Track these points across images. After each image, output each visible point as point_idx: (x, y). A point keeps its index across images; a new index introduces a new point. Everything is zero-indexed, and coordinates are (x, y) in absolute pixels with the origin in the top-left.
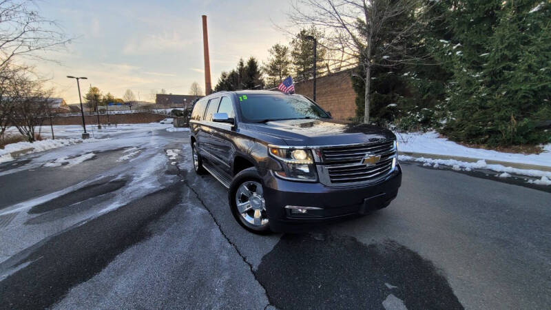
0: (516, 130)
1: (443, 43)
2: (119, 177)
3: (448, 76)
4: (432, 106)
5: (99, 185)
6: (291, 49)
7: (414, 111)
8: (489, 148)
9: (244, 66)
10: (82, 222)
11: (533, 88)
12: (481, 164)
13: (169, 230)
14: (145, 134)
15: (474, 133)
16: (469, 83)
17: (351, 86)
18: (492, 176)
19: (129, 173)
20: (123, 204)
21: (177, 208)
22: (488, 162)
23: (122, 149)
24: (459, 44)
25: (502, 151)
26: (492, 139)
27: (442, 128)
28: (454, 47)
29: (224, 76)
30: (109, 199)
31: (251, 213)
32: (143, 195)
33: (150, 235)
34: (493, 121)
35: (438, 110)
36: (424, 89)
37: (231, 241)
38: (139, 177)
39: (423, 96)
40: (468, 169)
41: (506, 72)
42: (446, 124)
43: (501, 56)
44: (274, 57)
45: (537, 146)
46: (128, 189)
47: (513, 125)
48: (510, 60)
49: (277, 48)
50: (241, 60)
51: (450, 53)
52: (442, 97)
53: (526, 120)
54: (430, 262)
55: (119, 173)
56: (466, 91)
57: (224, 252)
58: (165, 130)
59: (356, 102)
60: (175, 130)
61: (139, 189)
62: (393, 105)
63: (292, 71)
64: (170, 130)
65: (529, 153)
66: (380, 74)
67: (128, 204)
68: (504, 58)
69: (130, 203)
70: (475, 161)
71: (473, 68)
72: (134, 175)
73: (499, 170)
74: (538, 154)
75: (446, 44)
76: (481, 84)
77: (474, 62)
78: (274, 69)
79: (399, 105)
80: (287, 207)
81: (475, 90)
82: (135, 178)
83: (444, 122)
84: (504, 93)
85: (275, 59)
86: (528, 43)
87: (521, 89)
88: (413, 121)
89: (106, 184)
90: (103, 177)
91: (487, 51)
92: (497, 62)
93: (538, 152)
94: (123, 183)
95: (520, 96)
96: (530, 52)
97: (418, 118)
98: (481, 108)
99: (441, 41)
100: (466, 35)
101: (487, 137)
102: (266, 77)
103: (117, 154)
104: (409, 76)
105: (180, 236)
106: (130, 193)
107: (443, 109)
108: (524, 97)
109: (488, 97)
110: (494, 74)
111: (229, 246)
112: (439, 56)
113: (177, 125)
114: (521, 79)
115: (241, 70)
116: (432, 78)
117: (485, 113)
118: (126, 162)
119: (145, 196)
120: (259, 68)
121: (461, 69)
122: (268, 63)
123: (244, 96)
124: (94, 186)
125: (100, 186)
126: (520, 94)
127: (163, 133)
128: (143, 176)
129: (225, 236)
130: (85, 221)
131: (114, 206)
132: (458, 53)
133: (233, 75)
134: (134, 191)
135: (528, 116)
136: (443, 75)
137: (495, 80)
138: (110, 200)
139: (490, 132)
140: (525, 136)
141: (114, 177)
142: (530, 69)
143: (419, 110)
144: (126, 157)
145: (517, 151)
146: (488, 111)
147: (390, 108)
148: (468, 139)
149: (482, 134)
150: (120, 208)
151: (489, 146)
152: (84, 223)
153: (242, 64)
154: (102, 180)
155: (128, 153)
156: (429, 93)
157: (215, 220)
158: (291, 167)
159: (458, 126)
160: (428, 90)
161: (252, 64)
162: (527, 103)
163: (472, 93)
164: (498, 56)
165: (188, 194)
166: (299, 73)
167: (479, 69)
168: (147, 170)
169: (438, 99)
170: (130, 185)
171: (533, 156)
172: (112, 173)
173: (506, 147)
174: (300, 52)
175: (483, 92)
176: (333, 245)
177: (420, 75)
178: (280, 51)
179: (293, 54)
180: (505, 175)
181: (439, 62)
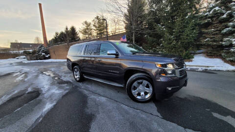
0: (185, 55)
2: (30, 90)
4: (155, 47)
6: (93, 23)
7: (150, 49)
9: (69, 30)
10: (39, 118)
11: (188, 41)
13: (101, 111)
14: (8, 65)
19: (34, 87)
20: (54, 104)
21: (90, 99)
28: (163, 27)
29: (57, 34)
31: (139, 94)
34: (178, 52)
35: (158, 49)
37: (136, 108)
45: (191, 59)
46: (46, 95)
47: (185, 53)
49: (86, 23)
50: (66, 27)
51: (162, 29)
52: (159, 44)
53: (187, 51)
55: (27, 88)
56: (169, 42)
61: (53, 94)
67: (57, 103)
68: (180, 31)
71: (169, 33)
72: (39, 87)
75: (160, 26)
76: (174, 40)
78: (85, 32)
79: (143, 47)
80: (167, 88)
81: (172, 42)
82: (42, 89)
84: (180, 43)
85: (85, 27)
86: (186, 27)
89: (26, 95)
91: (175, 29)
92: (177, 33)
98: (174, 48)
99: (158, 25)
102: (81, 36)
104: (147, 37)
105: (110, 112)
106: (50, 97)
107: (160, 48)
108: (186, 44)
109: (176, 44)
111: (138, 111)
113: (29, 59)
114: (185, 38)
115: (67, 31)
117: (175, 50)
118: (23, 81)
119: (63, 97)
120: (77, 31)
121: (167, 35)
122: (82, 29)
126: (184, 43)
128: (46, 87)
131: (49, 105)
132: (164, 29)
133: (62, 33)
137: (178, 38)
140: (188, 56)
142: (187, 36)
145: (186, 61)
150: (55, 106)
152: (41, 119)
153: (67, 29)
157: (117, 101)
160: (154, 42)
161: (73, 29)
162: (186, 46)
164: (178, 31)
165: (86, 92)
166: (98, 34)
167: (172, 35)
168: (44, 84)
169: (157, 45)
170: (43, 93)
171: (191, 62)
174: (97, 25)
175: (174, 43)
176: (174, 100)
177: (150, 36)
178: (88, 24)
179: (94, 26)
180: (189, 69)
181: (159, 32)
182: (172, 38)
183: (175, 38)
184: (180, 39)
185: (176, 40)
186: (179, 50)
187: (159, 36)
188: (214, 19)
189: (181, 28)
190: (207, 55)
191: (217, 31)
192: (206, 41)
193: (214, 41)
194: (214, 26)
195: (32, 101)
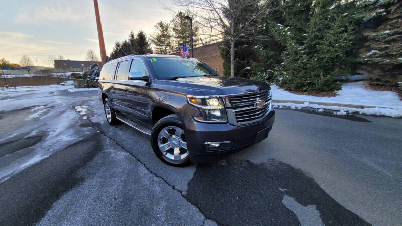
0: (323, 83)
1: (280, 26)
2: (34, 133)
3: (284, 48)
4: (273, 68)
5: (12, 142)
6: (172, 26)
7: (262, 72)
8: (309, 94)
9: (135, 38)
10: (4, 178)
11: (332, 56)
12: (306, 105)
13: (100, 174)
14: (47, 95)
15: (300, 85)
16: (296, 53)
17: (219, 54)
18: (314, 112)
19: (44, 128)
20: (46, 156)
21: (101, 154)
22: (310, 103)
23: (29, 108)
24: (289, 27)
25: (316, 96)
26: (310, 89)
27: (280, 83)
28: (286, 29)
29: (117, 45)
30: (28, 153)
31: (171, 151)
32: (64, 147)
33: (82, 180)
34: (310, 77)
35: (277, 71)
36: (268, 57)
37: (158, 175)
38: (54, 131)
39: (267, 61)
40: (300, 108)
41: (317, 46)
42: (282, 80)
43: (314, 36)
44: (159, 32)
45: (334, 92)
46: (47, 142)
47: (322, 79)
48: (319, 39)
49: (161, 25)
50: (132, 32)
51: (284, 33)
52: (279, 62)
53: (328, 76)
54: (300, 170)
55: (32, 130)
56: (294, 59)
57: (155, 185)
58: (66, 91)
59: (223, 66)
60: (77, 90)
61: (58, 141)
62: (248, 68)
63: (175, 42)
64: (72, 91)
65: (330, 96)
66: (239, 46)
67: (50, 156)
68: (316, 37)
69: (53, 155)
70: (303, 103)
71: (298, 43)
72: (49, 130)
73: (316, 108)
74: (335, 97)
75: (282, 26)
76: (304, 54)
77: (298, 40)
78: (160, 41)
79: (252, 68)
80: (206, 143)
81: (300, 57)
82: (50, 133)
83: (281, 79)
84: (316, 60)
85: (160, 33)
86: (329, 28)
87: (325, 57)
88: (262, 78)
89: (21, 140)
90: (14, 134)
91: (308, 32)
92: (312, 40)
93: (335, 95)
94: (39, 138)
95: (324, 62)
96: (330, 34)
97: (265, 76)
98: (304, 69)
99: (279, 24)
100: (293, 21)
101: (307, 87)
102: (153, 47)
103: (25, 113)
104: (258, 48)
105: (112, 177)
106: (50, 146)
107: (280, 70)
108: (327, 62)
109: (307, 62)
110: (310, 47)
111: (158, 179)
112: (278, 34)
113: (77, 86)
114: (326, 51)
115: (132, 41)
116: (272, 50)
117: (305, 73)
118: (36, 120)
119: (66, 148)
120: (147, 39)
121: (291, 44)
122: (155, 36)
123: (153, 59)
124: (8, 143)
125: (14, 144)
126: (325, 60)
127: (65, 93)
128: (58, 131)
129: (152, 172)
130: (7, 176)
131: (36, 159)
132: (289, 33)
133: (125, 44)
134: (53, 144)
135: (329, 74)
136: (280, 47)
137: (312, 51)
138: (32, 153)
139: (309, 84)
140: (328, 86)
141: (28, 133)
142: (330, 44)
143: (265, 71)
144: (35, 115)
145: (324, 96)
146: (308, 71)
147: (247, 70)
148: (296, 89)
149: (304, 86)
150: (43, 160)
151: (309, 93)
152: (6, 179)
153: (132, 36)
154: (15, 137)
155: (36, 111)
156: (271, 60)
157: (139, 161)
158: (207, 112)
159: (290, 81)
160: (271, 58)
161: (142, 36)
162: (328, 66)
163: (298, 60)
164: (312, 36)
165: (107, 141)
166: (180, 44)
167: (301, 44)
168: (61, 124)
169: (276, 63)
170: (47, 138)
171: (332, 98)
172: (24, 130)
173: (318, 93)
174: (179, 28)
175: (305, 59)
176: (236, 167)
177: (265, 47)
178: (164, 27)
179: (174, 29)
180: (321, 111)
181: (277, 38)
182: (301, 50)
183: (307, 50)
184: (317, 52)
185: (308, 54)
186: (312, 73)
188: (393, 8)
189: (319, 30)
190: (370, 84)
191: (396, 33)
192: (370, 56)
193: (388, 56)
194: (391, 25)
195: (20, 151)
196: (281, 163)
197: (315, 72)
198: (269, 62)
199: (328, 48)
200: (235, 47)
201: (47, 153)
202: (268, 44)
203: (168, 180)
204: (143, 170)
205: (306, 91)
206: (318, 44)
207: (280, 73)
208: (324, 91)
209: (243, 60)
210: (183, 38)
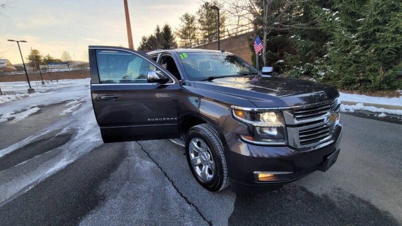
0: (382, 79)
1: (326, 11)
2: (64, 131)
3: (328, 38)
4: (312, 61)
5: (44, 140)
6: (198, 17)
7: (298, 65)
8: (361, 93)
9: (161, 32)
10: (29, 186)
11: (397, 46)
12: (359, 106)
13: (123, 191)
14: (83, 87)
15: (349, 82)
16: (347, 43)
17: (248, 46)
18: (372, 116)
19: (74, 126)
20: (72, 161)
21: (125, 163)
22: (365, 105)
23: (65, 102)
24: (337, 12)
25: (371, 95)
26: (362, 86)
27: (321, 78)
28: (334, 14)
29: (144, 39)
30: (55, 155)
32: (90, 150)
33: (104, 198)
34: (363, 72)
35: (318, 64)
36: (307, 48)
37: (189, 200)
38: (83, 129)
39: (306, 53)
40: (352, 111)
41: (378, 34)
42: (324, 75)
43: (374, 21)
44: (184, 24)
45: (396, 91)
46: (75, 142)
47: (381, 74)
48: (380, 24)
49: (187, 17)
50: (158, 26)
51: (331, 19)
52: (320, 55)
53: (390, 71)
55: (64, 127)
56: (343, 50)
57: (187, 216)
59: (252, 59)
61: (84, 142)
62: (281, 61)
63: (200, 35)
65: (391, 96)
66: (272, 37)
67: (76, 161)
68: (376, 22)
69: (78, 159)
70: (355, 104)
71: (348, 31)
72: (79, 127)
73: (374, 111)
74: (398, 97)
75: (328, 11)
76: (357, 44)
77: (349, 27)
78: (187, 33)
79: (285, 61)
80: (255, 172)
81: (351, 48)
82: (79, 131)
83: (323, 74)
84: (373, 51)
85: (185, 26)
87: (387, 47)
88: (298, 73)
89: (52, 139)
90: (48, 131)
91: (364, 17)
92: (369, 26)
93: (398, 95)
94: (67, 138)
95: (386, 53)
96: (398, 17)
97: (302, 71)
98: (355, 62)
99: (324, 9)
100: (344, 4)
101: (359, 84)
102: (178, 40)
103: (60, 107)
104: (294, 38)
105: (136, 198)
106: (77, 147)
107: (322, 64)
108: (389, 53)
109: (361, 54)
110: (366, 35)
112: (322, 21)
114: (389, 39)
115: (158, 35)
116: (312, 40)
117: (357, 67)
118: (69, 115)
119: (92, 151)
120: (172, 33)
121: (340, 32)
122: (180, 28)
123: (184, 54)
124: (40, 141)
125: (46, 142)
126: (386, 51)
128: (87, 128)
129: (181, 195)
130: (31, 185)
131: (61, 164)
132: (337, 19)
133: (152, 38)
134: (80, 145)
135: (391, 68)
137: (368, 40)
138: (57, 156)
139: (361, 81)
140: (388, 84)
141: (60, 130)
143: (302, 64)
144: (69, 110)
145: (382, 96)
146: (360, 65)
147: (279, 64)
148: (343, 86)
149: (355, 83)
150: (68, 166)
151: (360, 92)
152: (30, 188)
153: (158, 30)
154: (48, 134)
155: (70, 106)
156: (311, 52)
157: (166, 175)
158: (258, 129)
159: (335, 77)
160: (310, 50)
161: (167, 30)
162: (390, 58)
163: (348, 51)
164: (371, 21)
165: (133, 145)
166: (205, 37)
167: (354, 32)
168: (89, 122)
169: (316, 56)
170: (75, 139)
171: (395, 99)
172: (56, 127)
173: (373, 92)
174: (205, 20)
175: (358, 50)
177: (304, 37)
178: (189, 19)
179: (199, 21)
180: (382, 115)
181: (322, 26)
182: (353, 38)
183: (362, 39)
184: (376, 41)
185: (363, 43)
186: (367, 68)
187: (322, 37)
189: (382, 13)
196: (353, 197)
197: (372, 66)
198: (308, 54)
199: (393, 36)
200: (267, 38)
201: (73, 157)
202: (308, 34)
203: (202, 210)
204: (171, 191)
205: (356, 89)
206: (378, 30)
207: (322, 67)
208: (383, 89)
209: (276, 52)
210: (208, 30)
